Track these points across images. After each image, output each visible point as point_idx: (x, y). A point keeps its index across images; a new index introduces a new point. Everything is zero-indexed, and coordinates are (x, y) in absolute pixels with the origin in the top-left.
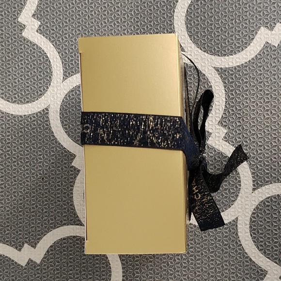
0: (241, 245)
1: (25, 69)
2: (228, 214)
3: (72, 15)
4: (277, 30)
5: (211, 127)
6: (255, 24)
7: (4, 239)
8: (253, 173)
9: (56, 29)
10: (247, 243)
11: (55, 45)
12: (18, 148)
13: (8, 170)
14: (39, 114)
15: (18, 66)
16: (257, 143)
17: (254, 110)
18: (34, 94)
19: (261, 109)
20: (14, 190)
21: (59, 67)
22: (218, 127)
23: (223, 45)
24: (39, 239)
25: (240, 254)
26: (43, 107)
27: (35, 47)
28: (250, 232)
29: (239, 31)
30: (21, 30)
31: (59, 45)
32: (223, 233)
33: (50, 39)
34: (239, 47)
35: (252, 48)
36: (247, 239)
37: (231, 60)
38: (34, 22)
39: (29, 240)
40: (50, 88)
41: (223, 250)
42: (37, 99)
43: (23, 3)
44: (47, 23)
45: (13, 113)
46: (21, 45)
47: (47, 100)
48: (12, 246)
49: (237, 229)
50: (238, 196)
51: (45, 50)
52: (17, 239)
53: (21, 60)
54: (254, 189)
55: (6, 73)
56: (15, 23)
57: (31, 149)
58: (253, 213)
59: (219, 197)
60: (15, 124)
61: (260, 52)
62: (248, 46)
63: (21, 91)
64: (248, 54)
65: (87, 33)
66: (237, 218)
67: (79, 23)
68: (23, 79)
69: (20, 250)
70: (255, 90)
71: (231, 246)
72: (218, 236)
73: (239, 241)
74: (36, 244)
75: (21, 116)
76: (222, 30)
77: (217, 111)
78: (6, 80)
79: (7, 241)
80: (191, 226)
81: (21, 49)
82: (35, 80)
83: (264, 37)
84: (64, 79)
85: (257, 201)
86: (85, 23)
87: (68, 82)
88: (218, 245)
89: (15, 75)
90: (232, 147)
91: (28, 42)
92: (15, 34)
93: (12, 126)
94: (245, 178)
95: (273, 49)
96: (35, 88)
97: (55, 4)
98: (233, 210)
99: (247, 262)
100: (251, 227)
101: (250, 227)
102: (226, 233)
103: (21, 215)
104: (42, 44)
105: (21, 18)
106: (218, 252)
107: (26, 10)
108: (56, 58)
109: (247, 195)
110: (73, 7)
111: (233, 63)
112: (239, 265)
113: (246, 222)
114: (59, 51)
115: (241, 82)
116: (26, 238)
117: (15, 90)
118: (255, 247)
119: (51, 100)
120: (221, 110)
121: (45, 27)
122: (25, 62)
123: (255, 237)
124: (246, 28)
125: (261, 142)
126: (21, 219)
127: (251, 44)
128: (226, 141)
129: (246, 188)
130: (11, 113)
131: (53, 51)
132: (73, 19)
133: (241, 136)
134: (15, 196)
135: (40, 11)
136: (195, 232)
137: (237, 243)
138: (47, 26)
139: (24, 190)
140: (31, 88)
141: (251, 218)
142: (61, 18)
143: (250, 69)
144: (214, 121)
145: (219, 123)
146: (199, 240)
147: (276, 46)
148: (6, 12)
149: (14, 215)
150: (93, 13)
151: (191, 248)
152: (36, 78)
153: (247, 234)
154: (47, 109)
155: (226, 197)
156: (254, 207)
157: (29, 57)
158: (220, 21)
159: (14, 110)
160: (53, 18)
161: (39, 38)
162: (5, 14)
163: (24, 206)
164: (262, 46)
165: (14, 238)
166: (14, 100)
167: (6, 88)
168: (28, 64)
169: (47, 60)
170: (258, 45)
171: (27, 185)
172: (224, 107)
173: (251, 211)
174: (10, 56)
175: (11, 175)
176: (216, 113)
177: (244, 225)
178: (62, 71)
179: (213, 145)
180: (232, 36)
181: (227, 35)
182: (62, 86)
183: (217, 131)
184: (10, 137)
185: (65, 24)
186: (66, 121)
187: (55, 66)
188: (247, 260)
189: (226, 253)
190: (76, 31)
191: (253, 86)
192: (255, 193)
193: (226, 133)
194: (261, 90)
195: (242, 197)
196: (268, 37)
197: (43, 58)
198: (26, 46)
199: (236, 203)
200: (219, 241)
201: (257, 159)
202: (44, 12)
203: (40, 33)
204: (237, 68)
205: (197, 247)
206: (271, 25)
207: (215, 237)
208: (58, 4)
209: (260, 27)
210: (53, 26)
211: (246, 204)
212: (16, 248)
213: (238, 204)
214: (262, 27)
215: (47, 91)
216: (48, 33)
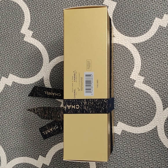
0: (161, 141)
1: (27, 58)
2: (151, 125)
3: (50, 26)
4: (165, 18)
5: (135, 77)
6: (152, 16)
7: (28, 154)
8: (162, 100)
9: (42, 34)
10: (164, 140)
11: (42, 43)
12: (29, 103)
13: (25, 115)
14: (38, 82)
15: (24, 57)
16: (162, 83)
17: (158, 64)
18: (34, 71)
19: (162, 63)
20: (29, 126)
21: (46, 55)
22: (139, 76)
23: (135, 30)
24: (47, 152)
25: (161, 147)
26: (40, 78)
27: (32, 46)
28: (165, 133)
29: (143, 22)
30: (23, 37)
31: (45, 43)
32: (149, 136)
33: (39, 40)
34: (145, 30)
35: (152, 30)
36: (164, 137)
37: (141, 38)
38: (29, 32)
39: (42, 153)
40: (43, 67)
41: (151, 146)
42: (36, 74)
43: (22, 23)
44: (36, 31)
45: (24, 84)
46: (24, 46)
47: (42, 74)
48: (32, 158)
49: (157, 133)
50: (155, 114)
51: (38, 47)
52: (35, 154)
53: (25, 54)
54: (164, 109)
55: (18, 62)
56: (19, 34)
57: (36, 102)
58: (165, 123)
59: (144, 115)
60: (26, 90)
61: (157, 31)
62: (150, 29)
63: (27, 71)
64: (150, 34)
65: (59, 34)
66: (157, 126)
67: (54, 29)
68: (27, 64)
69: (37, 159)
70: (157, 53)
71: (155, 143)
72: (147, 138)
73: (160, 139)
74: (45, 155)
75: (29, 85)
76: (134, 22)
77: (137, 68)
78: (18, 66)
79: (30, 155)
80: (131, 134)
81: (24, 48)
82: (34, 64)
83: (158, 23)
84: (50, 61)
85: (166, 115)
86: (58, 29)
87: (52, 62)
88: (147, 143)
89: (23, 62)
90: (148, 86)
91: (27, 43)
92: (20, 40)
93: (24, 91)
94: (158, 103)
95: (164, 29)
96: (34, 68)
97: (40, 21)
98: (153, 122)
99: (165, 150)
100: (165, 130)
101: (164, 130)
102: (151, 135)
103: (35, 140)
104: (35, 43)
105: (22, 31)
106: (148, 147)
107: (24, 26)
108: (44, 50)
109: (160, 113)
110: (50, 21)
111: (142, 40)
112: (161, 153)
114: (45, 46)
115: (148, 49)
116: (40, 152)
117: (24, 71)
119: (44, 74)
120: (139, 67)
121: (36, 34)
122: (27, 55)
124: (147, 19)
125: (164, 82)
126: (35, 142)
127: (151, 28)
128: (144, 84)
129: (160, 109)
130: (23, 84)
131: (42, 47)
132: (51, 28)
133: (152, 80)
134: (31, 130)
135: (32, 26)
136: (134, 137)
137: (158, 140)
138: (37, 33)
139: (35, 126)
140: (32, 68)
141: (164, 125)
142: (44, 28)
143: (152, 42)
144: (136, 74)
145: (139, 74)
146: (136, 141)
147: (166, 27)
148: (14, 29)
149: (32, 140)
150: (61, 23)
151: (133, 146)
152: (34, 62)
153: (163, 135)
154: (42, 79)
155: (149, 115)
156: (165, 119)
157: (29, 51)
158: (132, 17)
159: (24, 82)
160: (40, 29)
161: (33, 40)
162: (13, 30)
163: (36, 134)
164: (158, 28)
165: (33, 153)
166: (24, 76)
167: (18, 70)
168: (29, 55)
169: (39, 52)
170: (155, 28)
171: (37, 123)
172: (141, 65)
173: (164, 121)
174: (19, 52)
175: (27, 118)
176: (137, 69)
177: (161, 130)
178: (48, 57)
179: (138, 87)
180: (140, 25)
181: (137, 25)
182: (49, 65)
183: (138, 79)
184: (24, 97)
185: (46, 31)
186: (54, 84)
187: (44, 55)
188: (165, 149)
189: (153, 147)
190: (53, 34)
191: (155, 51)
192: (165, 111)
193: (144, 79)
194: (160, 53)
195: (157, 114)
196: (160, 23)
197: (37, 51)
198: (27, 46)
199: (155, 118)
200: (148, 140)
201: (163, 92)
202: (34, 26)
203: (33, 38)
204: (145, 42)
205: (136, 146)
206: (161, 16)
207: (146, 138)
208: (41, 21)
209: (155, 18)
210: (40, 33)
211: (160, 118)
212: (35, 159)
213: (156, 119)
214: (156, 18)
215: (41, 69)
216: (38, 37)
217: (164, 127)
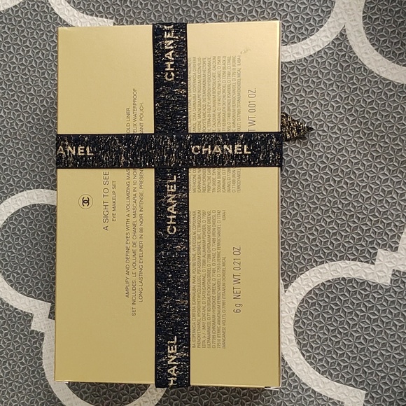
0: (293, 374)
25: (297, 388)
28: (300, 350)
58: (297, 322)
73: (289, 368)
85: (295, 302)
99: (309, 396)
100: (299, 343)
101: (297, 343)
113: (289, 337)
118: (315, 371)
123: (310, 357)
137: (286, 372)
141: (295, 330)
153: (296, 355)
156: (294, 312)
173: (292, 319)
177: (289, 343)
192: (289, 291)
217: (293, 333)
